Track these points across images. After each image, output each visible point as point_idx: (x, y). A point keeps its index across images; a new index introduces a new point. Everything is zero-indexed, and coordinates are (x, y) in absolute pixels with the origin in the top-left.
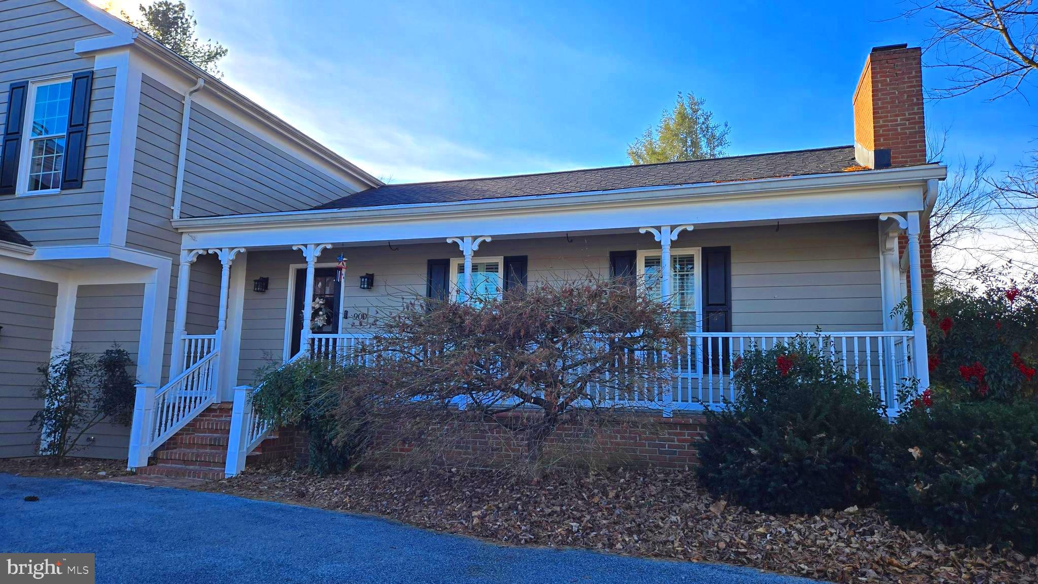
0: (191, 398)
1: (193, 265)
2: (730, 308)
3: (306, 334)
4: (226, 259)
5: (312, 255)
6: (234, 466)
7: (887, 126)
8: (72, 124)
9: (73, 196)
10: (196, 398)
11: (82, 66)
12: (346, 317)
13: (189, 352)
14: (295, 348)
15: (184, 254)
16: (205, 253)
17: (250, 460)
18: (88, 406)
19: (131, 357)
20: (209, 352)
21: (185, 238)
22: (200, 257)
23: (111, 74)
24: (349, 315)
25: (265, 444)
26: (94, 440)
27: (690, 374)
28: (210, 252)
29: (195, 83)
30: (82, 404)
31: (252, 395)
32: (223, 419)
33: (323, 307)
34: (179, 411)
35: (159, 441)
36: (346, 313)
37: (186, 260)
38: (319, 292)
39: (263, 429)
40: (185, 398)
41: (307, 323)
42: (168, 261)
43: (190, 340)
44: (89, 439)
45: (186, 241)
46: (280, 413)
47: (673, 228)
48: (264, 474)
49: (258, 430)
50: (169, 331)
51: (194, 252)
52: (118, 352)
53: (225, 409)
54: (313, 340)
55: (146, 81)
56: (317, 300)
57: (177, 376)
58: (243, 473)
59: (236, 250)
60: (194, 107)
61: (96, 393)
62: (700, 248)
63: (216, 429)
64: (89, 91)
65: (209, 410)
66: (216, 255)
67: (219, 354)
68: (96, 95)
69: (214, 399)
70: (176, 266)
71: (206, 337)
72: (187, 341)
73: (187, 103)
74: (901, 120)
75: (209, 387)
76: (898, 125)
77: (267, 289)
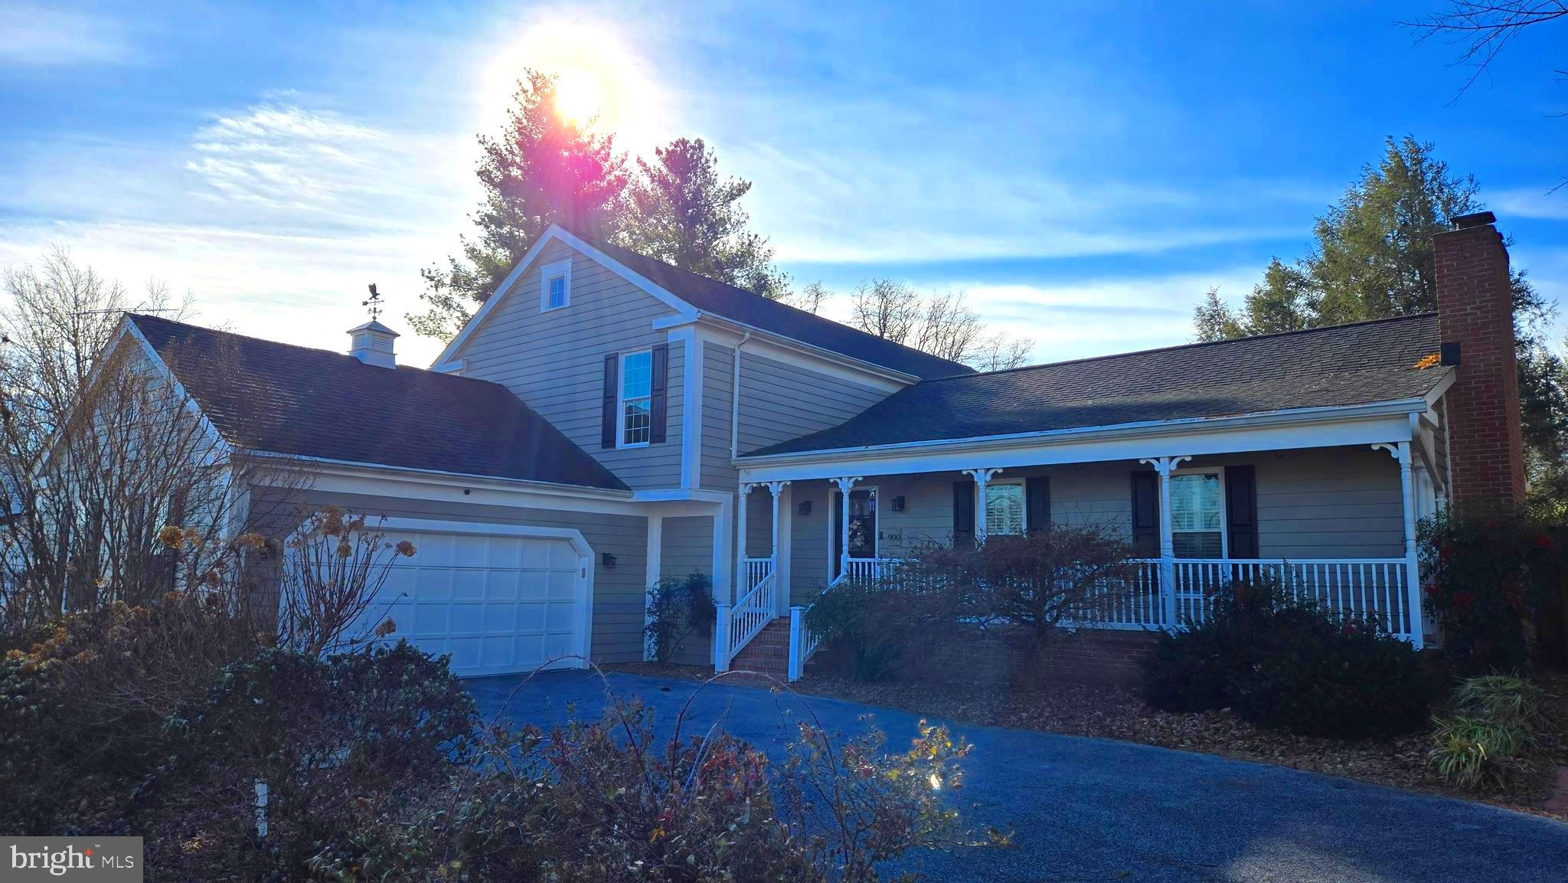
0: (756, 614)
1: (749, 496)
2: (1256, 529)
3: (845, 558)
4: (775, 490)
5: (846, 488)
6: (794, 673)
7: (1456, 316)
8: (655, 388)
9: (658, 449)
10: (760, 614)
11: (658, 340)
12: (881, 538)
13: (751, 574)
14: (837, 572)
15: (741, 487)
16: (758, 485)
17: (806, 668)
18: (682, 621)
19: (708, 579)
20: (766, 574)
21: (742, 474)
22: (754, 489)
23: (681, 345)
24: (884, 536)
25: (817, 655)
26: (683, 649)
27: (1192, 596)
28: (763, 485)
29: (743, 336)
30: (679, 620)
31: (804, 615)
32: (782, 633)
33: (860, 527)
34: (748, 625)
35: (736, 650)
36: (881, 534)
37: (743, 491)
38: (856, 513)
39: (815, 642)
40: (752, 614)
41: (845, 549)
42: (729, 497)
43: (751, 563)
44: (680, 648)
45: (743, 478)
46: (826, 630)
47: (1172, 458)
48: (818, 680)
49: (811, 644)
50: (734, 556)
51: (749, 485)
52: (699, 575)
53: (783, 622)
54: (851, 563)
55: (708, 346)
56: (855, 521)
57: (743, 597)
58: (801, 678)
59: (782, 484)
60: (745, 356)
61: (687, 610)
62: (1223, 467)
63: (778, 642)
64: (665, 361)
65: (770, 624)
66: (767, 488)
67: (775, 575)
68: (671, 364)
69: (773, 614)
70: (736, 498)
71: (764, 560)
72: (748, 564)
73: (737, 354)
74: (1471, 309)
75: (769, 605)
76: (1468, 315)
77: (810, 511)
